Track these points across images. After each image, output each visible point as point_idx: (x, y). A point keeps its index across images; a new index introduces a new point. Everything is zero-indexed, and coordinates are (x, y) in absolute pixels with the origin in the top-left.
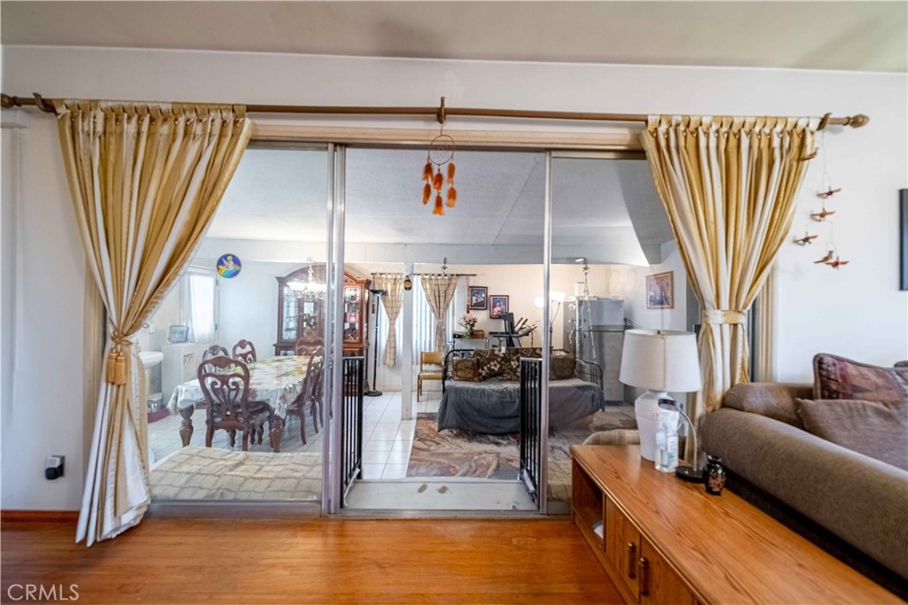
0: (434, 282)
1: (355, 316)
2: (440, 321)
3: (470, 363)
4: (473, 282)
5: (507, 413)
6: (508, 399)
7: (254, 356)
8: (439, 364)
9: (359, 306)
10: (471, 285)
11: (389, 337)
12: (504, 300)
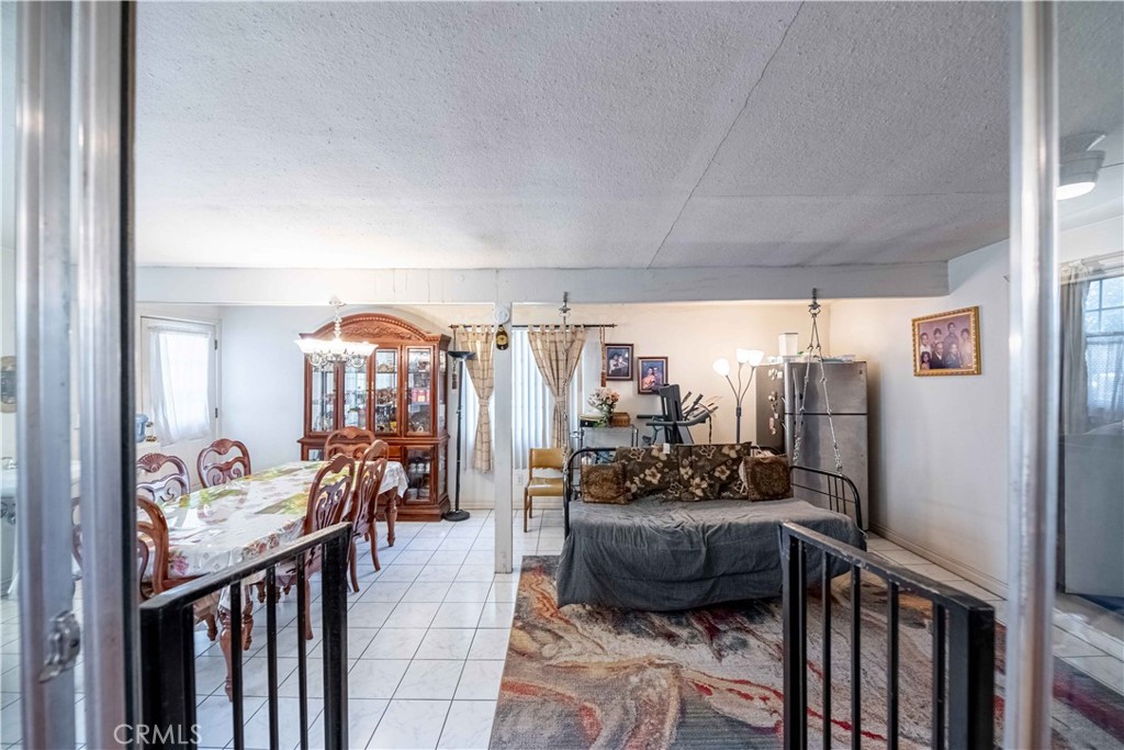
0: (549, 338)
1: (425, 394)
2: (560, 399)
3: (611, 472)
4: (612, 337)
5: (686, 572)
6: (686, 546)
7: (247, 467)
8: (559, 468)
9: (431, 378)
10: (606, 342)
11: (480, 425)
12: (660, 364)
